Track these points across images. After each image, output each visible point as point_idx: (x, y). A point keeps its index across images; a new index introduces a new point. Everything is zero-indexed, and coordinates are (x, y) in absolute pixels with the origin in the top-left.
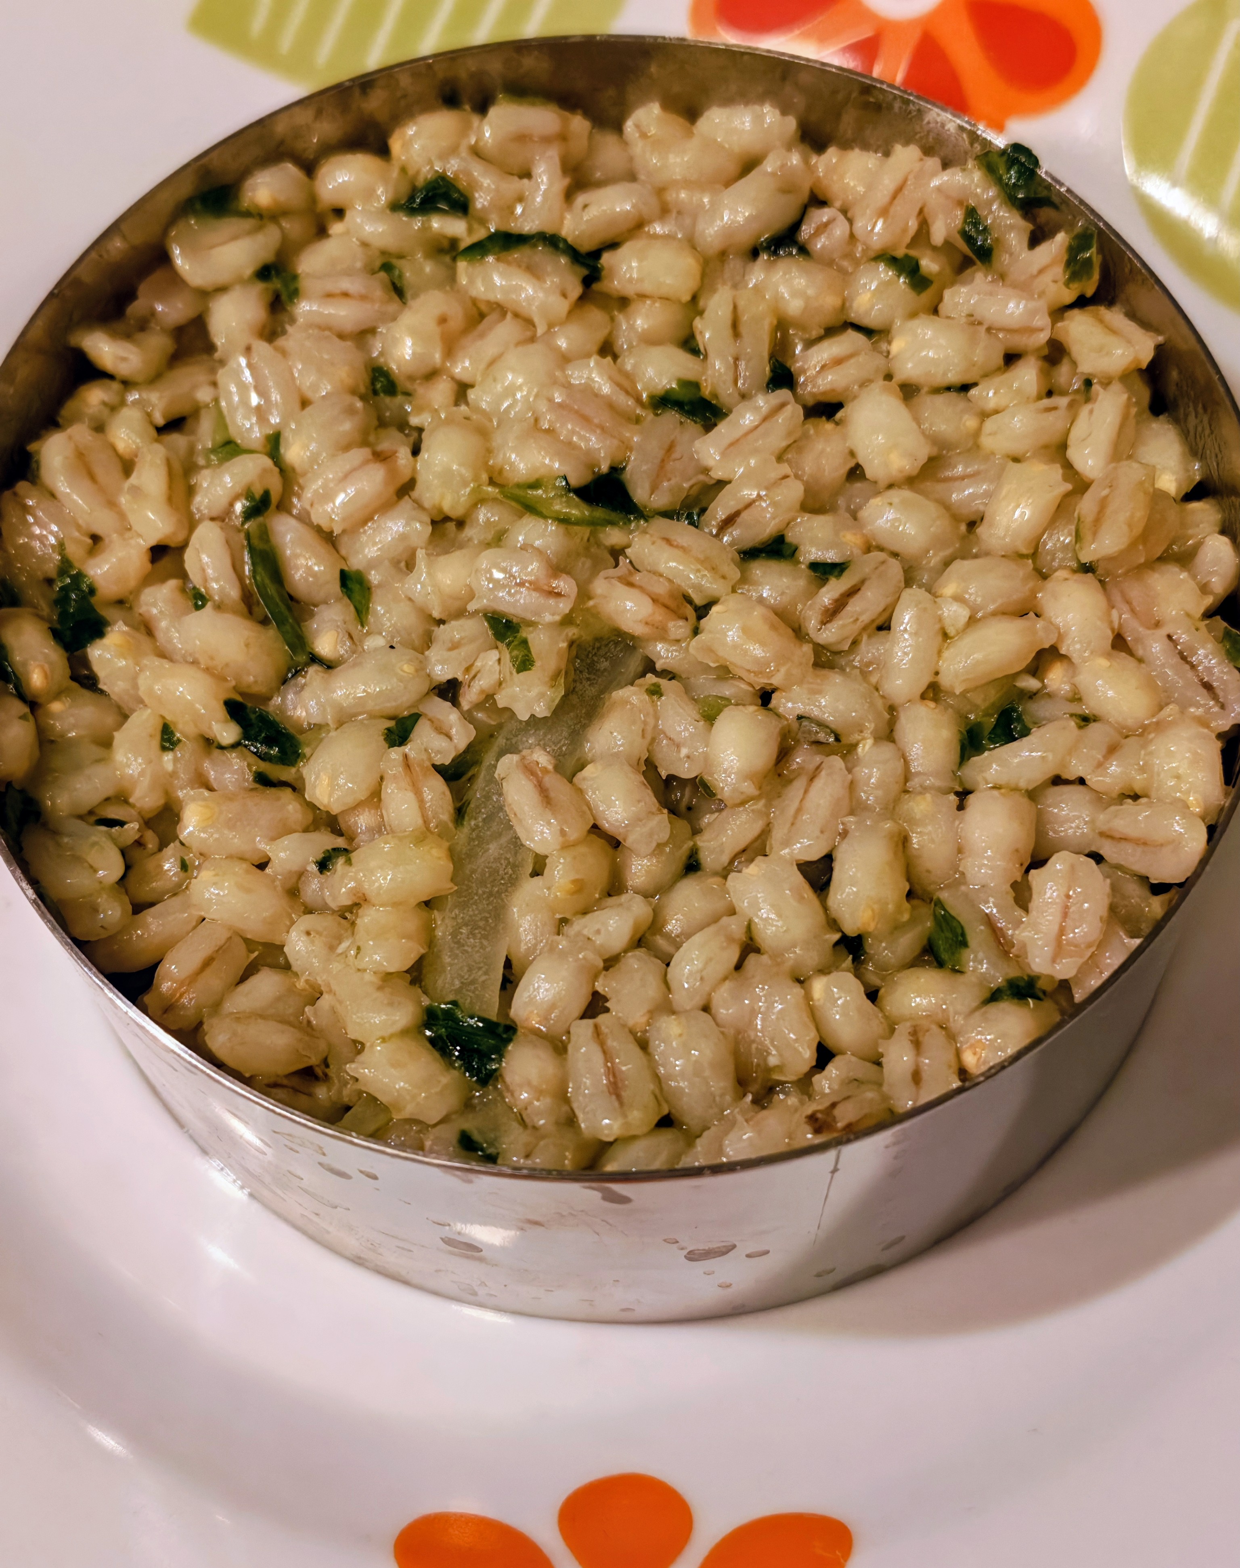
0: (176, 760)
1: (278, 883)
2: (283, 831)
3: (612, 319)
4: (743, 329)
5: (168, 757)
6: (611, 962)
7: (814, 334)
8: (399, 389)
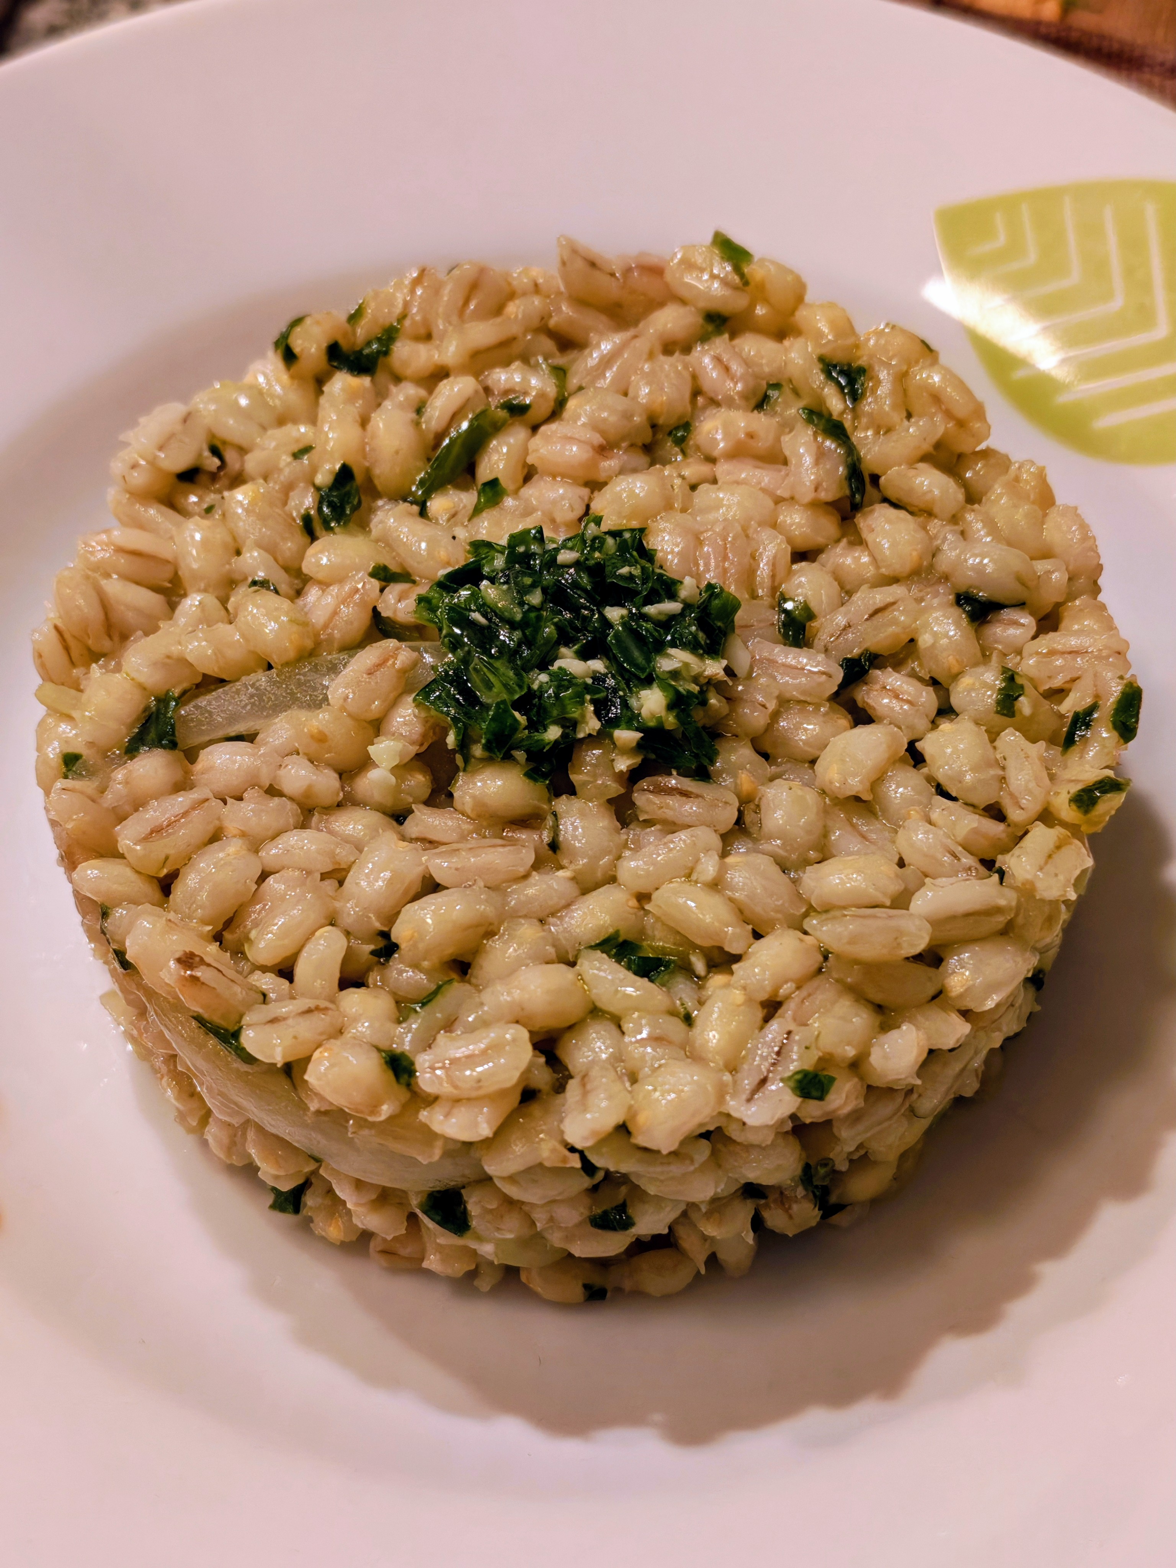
0: (289, 464)
1: (227, 567)
2: (270, 549)
3: (838, 541)
4: (879, 618)
5: (289, 459)
6: (273, 791)
7: (923, 674)
8: (683, 445)
